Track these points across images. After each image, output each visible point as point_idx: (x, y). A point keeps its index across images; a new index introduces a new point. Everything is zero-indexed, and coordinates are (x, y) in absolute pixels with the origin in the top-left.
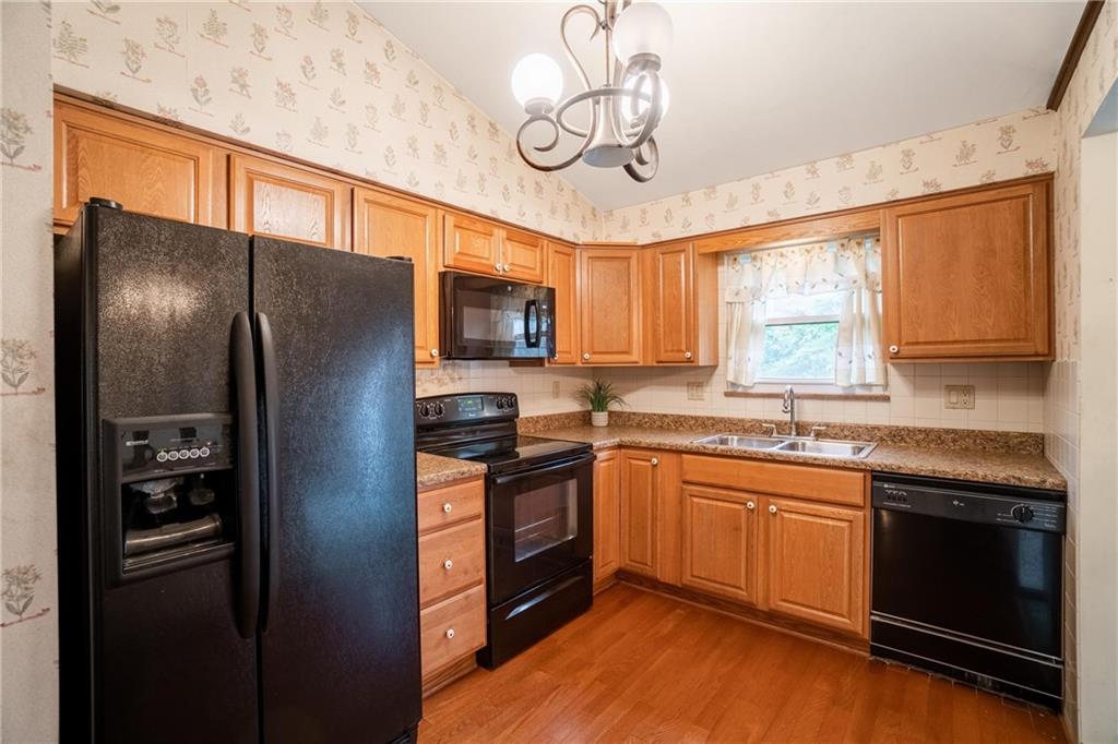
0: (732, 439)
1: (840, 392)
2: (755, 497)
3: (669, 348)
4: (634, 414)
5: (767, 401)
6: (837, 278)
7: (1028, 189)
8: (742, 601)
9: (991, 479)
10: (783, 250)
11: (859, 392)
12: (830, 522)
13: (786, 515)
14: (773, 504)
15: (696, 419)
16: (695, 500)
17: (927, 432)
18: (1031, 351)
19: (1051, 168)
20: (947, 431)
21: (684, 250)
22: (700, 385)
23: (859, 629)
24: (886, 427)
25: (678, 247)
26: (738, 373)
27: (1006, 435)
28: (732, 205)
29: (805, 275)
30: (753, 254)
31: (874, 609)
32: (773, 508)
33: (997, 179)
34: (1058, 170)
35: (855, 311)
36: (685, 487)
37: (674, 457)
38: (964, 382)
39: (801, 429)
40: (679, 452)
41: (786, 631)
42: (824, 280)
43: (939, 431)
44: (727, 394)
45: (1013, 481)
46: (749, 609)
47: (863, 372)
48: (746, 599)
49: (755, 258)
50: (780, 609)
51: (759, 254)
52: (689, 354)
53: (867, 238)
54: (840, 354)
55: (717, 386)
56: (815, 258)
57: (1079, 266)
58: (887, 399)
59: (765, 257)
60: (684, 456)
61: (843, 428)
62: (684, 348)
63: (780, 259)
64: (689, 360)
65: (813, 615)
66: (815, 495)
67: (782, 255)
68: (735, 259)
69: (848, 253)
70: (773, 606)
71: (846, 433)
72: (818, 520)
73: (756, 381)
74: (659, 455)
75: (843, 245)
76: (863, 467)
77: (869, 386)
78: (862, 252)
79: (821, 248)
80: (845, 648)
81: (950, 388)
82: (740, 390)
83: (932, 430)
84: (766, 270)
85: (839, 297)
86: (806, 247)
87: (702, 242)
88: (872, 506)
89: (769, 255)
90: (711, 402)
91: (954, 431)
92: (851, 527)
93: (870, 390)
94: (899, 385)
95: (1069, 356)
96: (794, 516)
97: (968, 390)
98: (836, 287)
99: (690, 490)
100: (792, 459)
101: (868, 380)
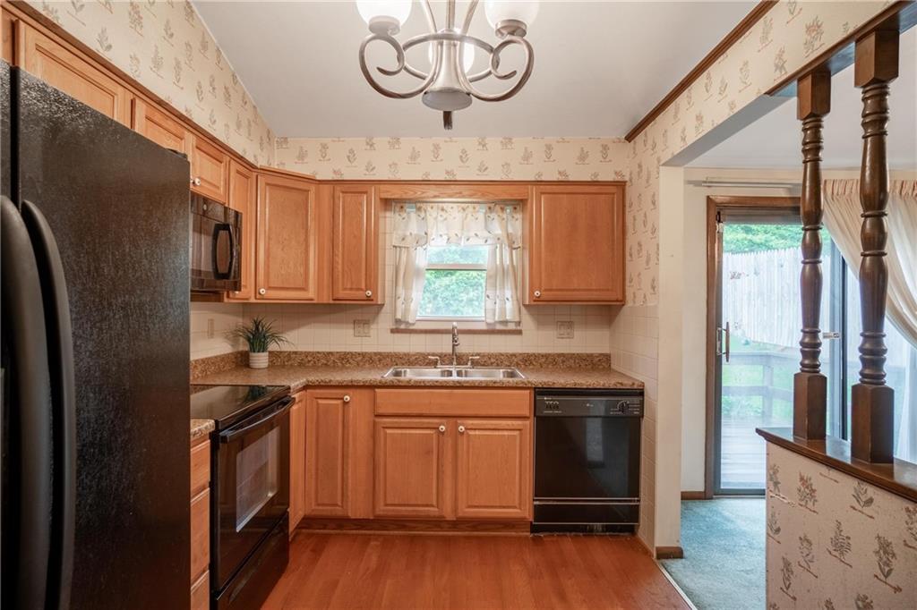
0: (405, 371)
1: (483, 327)
2: (444, 420)
3: (349, 286)
4: (296, 353)
5: (429, 337)
6: (486, 234)
7: (612, 189)
8: (434, 517)
9: (607, 386)
10: (445, 205)
11: (499, 327)
12: (506, 433)
13: (471, 433)
14: (463, 425)
15: (363, 355)
16: (389, 431)
17: (546, 356)
18: (614, 298)
19: (627, 179)
20: (559, 355)
21: (366, 193)
22: (367, 323)
23: (527, 516)
24: (521, 354)
25: (360, 188)
26: (406, 311)
27: (591, 356)
28: (415, 159)
29: (463, 229)
30: (419, 205)
31: (536, 496)
32: (462, 428)
33: (600, 178)
34: (631, 180)
35: (498, 263)
36: (378, 420)
37: (366, 392)
38: (567, 319)
39: (461, 359)
40: (371, 387)
41: (466, 533)
42: (476, 235)
43: (554, 355)
44: (393, 331)
45: (619, 386)
46: (438, 523)
47: (503, 311)
48: (437, 514)
49: (419, 209)
50: (466, 515)
51: (424, 206)
52: (369, 293)
53: (508, 205)
54: (488, 297)
55: (384, 323)
56: (470, 215)
57: (658, 245)
58: (520, 332)
59: (429, 209)
60: (377, 390)
61: (490, 356)
62: (363, 286)
63: (441, 213)
64: (369, 299)
65: (493, 513)
66: (494, 413)
67: (443, 210)
68: (402, 207)
69: (493, 215)
70: (460, 515)
71: (493, 360)
72: (497, 433)
73: (418, 318)
74: (351, 391)
75: (490, 208)
76: (530, 385)
77: (505, 322)
78: (505, 216)
79: (474, 208)
80: (513, 534)
81: (562, 323)
82: (403, 327)
83: (549, 354)
84: (430, 219)
85: (486, 250)
86: (463, 205)
87: (382, 187)
88: (535, 415)
89: (432, 208)
90: (378, 339)
91: (563, 355)
92: (521, 435)
93: (506, 325)
94: (528, 323)
95: (634, 302)
96: (477, 432)
97: (570, 324)
98: (486, 241)
99: (385, 423)
100: (477, 384)
101: (508, 318)
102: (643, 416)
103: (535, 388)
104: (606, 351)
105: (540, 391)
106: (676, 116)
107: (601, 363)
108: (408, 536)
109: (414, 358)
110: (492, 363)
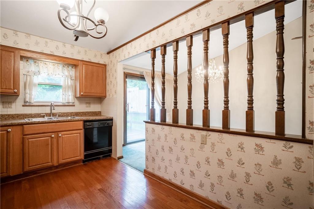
1: (61, 104)
2: (53, 133)
3: (4, 87)
6: (62, 74)
7: (103, 66)
8: (50, 166)
9: (104, 118)
10: (46, 62)
11: (66, 104)
12: (75, 135)
13: (63, 136)
14: (60, 134)
16: (30, 140)
17: (83, 113)
18: (103, 95)
19: (107, 64)
20: (87, 112)
21: (14, 52)
22: (10, 103)
23: (82, 158)
24: (75, 112)
25: (10, 50)
26: (30, 98)
27: (96, 112)
28: (37, 44)
29: (54, 72)
30: (35, 61)
31: (85, 152)
32: (60, 135)
33: (100, 63)
34: (108, 65)
35: (66, 84)
36: (24, 137)
37: (19, 127)
38: (89, 102)
39: (54, 115)
40: (22, 125)
41: (61, 169)
42: (59, 74)
43: (85, 112)
44: (23, 106)
45: (107, 118)
46: (50, 168)
47: (69, 99)
48: (52, 164)
49: (35, 62)
50: (62, 162)
51: (38, 61)
52: (16, 91)
53: (70, 66)
54: (63, 94)
55: (19, 101)
56: (56, 67)
58: (74, 106)
59: (40, 63)
60: (24, 126)
61: (64, 113)
62: (12, 88)
63: (44, 65)
64: (15, 93)
65: (71, 160)
66: (71, 129)
67: (45, 64)
68: (27, 60)
69: (64, 68)
70: (60, 163)
72: (72, 135)
73: (34, 101)
74: (11, 127)
75: (64, 66)
76: (82, 120)
77: (69, 103)
78: (69, 69)
79: (58, 65)
80: (77, 165)
81: (87, 103)
82: (27, 104)
83: (84, 112)
84: (41, 67)
85: (63, 79)
86: (54, 64)
87: (21, 51)
88: (84, 128)
91: (88, 112)
92: (80, 134)
93: (69, 104)
94: (77, 103)
95: (109, 96)
96: (66, 136)
97: (89, 103)
98: (62, 76)
99: (28, 137)
100: (65, 121)
101: (70, 101)
102: (113, 125)
103: (84, 121)
104: (100, 110)
105: (85, 121)
106: (122, 51)
107: (99, 113)
108: (39, 175)
109: (34, 115)
110: (65, 116)
